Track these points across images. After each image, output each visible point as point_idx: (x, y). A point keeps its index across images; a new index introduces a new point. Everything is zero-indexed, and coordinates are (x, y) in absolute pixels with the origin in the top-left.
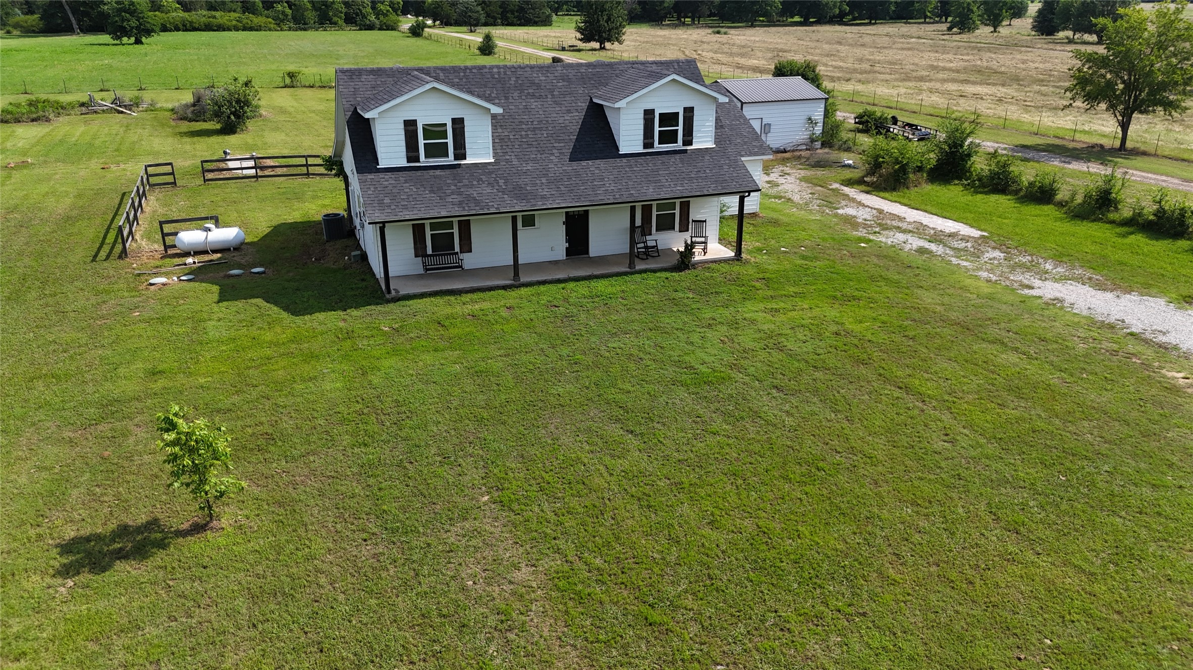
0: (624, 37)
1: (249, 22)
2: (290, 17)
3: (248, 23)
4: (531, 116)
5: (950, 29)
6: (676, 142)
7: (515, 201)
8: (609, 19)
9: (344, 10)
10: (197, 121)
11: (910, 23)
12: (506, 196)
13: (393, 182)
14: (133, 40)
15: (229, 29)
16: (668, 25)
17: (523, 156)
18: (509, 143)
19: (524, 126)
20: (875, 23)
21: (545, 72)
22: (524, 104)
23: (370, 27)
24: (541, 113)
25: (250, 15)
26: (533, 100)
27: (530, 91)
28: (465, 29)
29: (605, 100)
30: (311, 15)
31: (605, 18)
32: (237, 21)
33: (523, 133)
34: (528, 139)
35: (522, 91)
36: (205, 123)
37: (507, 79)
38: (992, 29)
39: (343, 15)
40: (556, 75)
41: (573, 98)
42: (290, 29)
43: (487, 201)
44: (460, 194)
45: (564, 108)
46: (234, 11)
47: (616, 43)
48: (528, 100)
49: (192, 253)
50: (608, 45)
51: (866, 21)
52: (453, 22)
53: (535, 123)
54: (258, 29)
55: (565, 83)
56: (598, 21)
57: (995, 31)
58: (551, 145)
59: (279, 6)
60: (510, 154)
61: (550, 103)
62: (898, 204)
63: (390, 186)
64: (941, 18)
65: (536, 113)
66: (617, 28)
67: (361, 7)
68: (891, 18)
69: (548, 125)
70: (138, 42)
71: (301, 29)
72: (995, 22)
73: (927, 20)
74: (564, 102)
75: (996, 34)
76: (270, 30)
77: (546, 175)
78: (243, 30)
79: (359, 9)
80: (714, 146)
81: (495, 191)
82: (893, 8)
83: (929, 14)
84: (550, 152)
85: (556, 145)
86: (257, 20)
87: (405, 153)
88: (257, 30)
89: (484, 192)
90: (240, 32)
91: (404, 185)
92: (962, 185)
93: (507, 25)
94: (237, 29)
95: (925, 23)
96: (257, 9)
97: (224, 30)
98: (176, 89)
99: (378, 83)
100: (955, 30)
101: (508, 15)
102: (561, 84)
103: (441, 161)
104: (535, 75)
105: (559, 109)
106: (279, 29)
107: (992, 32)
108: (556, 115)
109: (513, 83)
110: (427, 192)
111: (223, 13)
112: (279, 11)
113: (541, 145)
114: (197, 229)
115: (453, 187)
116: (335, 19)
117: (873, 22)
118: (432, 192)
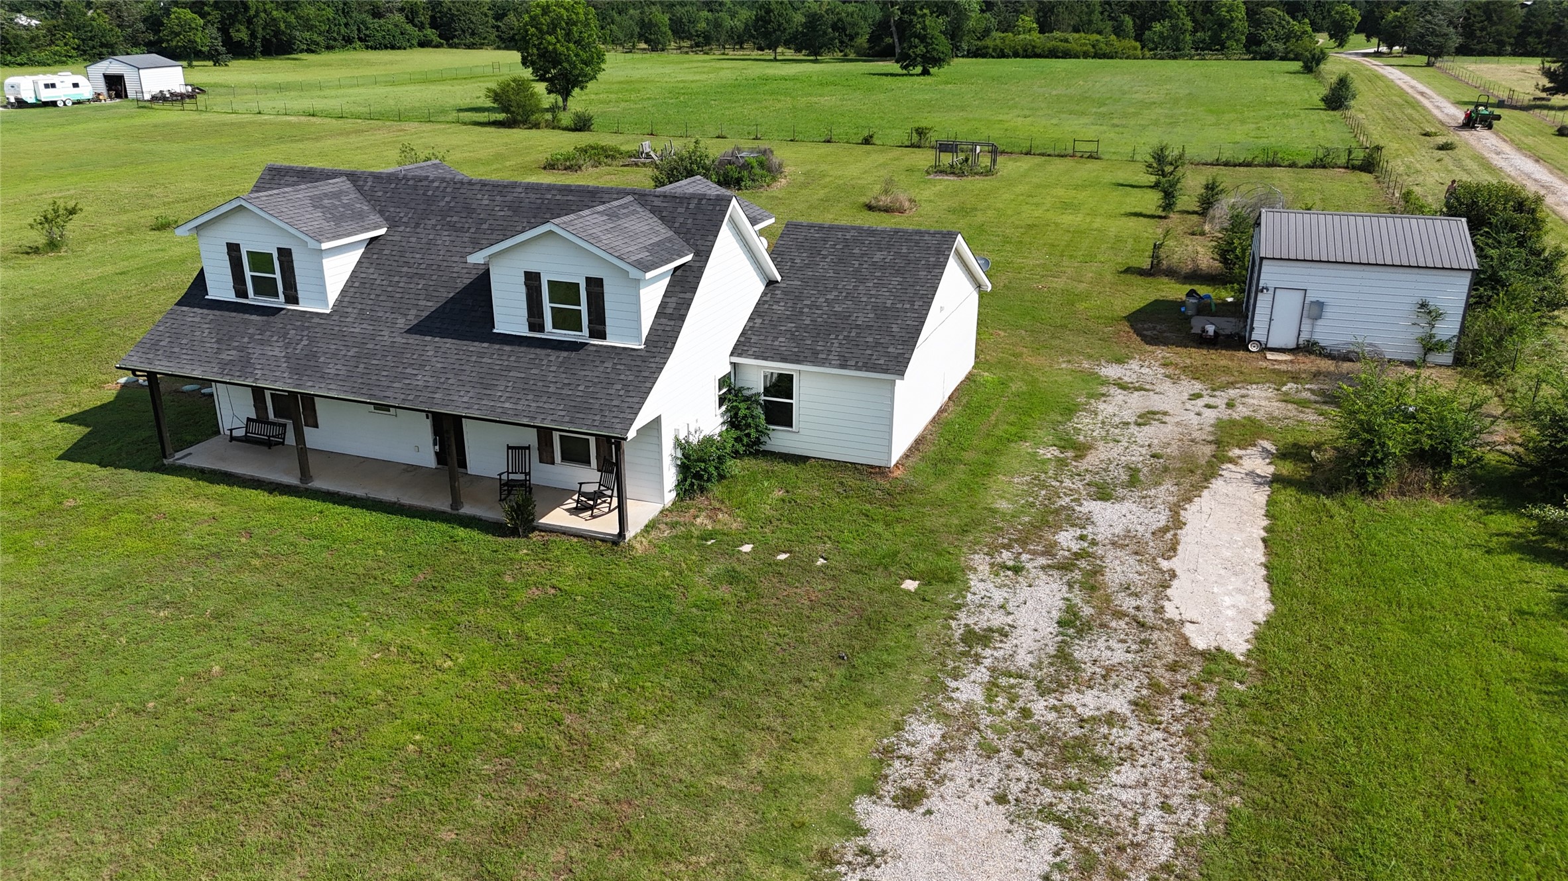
1: (1107, 47)
3: (1104, 49)
6: (580, 330)
7: (286, 375)
14: (919, 69)
15: (1077, 56)
18: (367, 290)
25: (1112, 37)
32: (1093, 45)
33: (396, 279)
43: (259, 366)
46: (1098, 32)
58: (416, 302)
60: (356, 305)
63: (189, 324)
69: (436, 272)
70: (925, 72)
77: (362, 345)
80: (639, 347)
84: (406, 311)
85: (422, 303)
86: (1118, 44)
87: (232, 284)
91: (203, 326)
103: (271, 302)
111: (1080, 36)
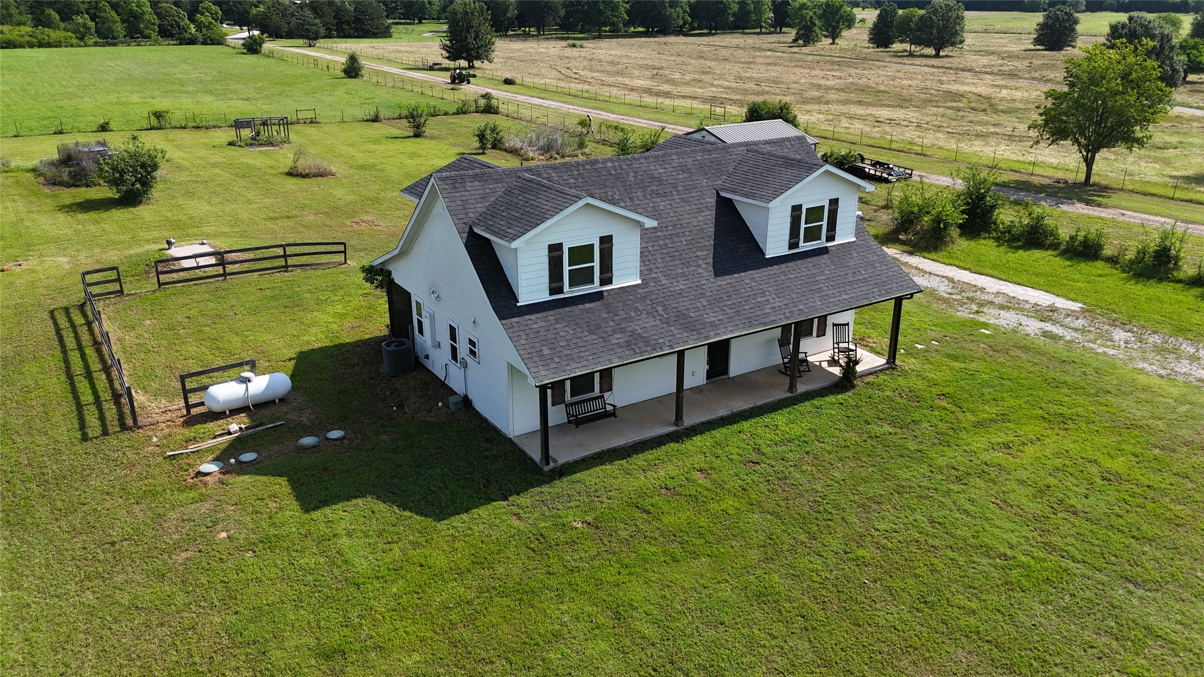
0: (494, 54)
1: (46, 38)
2: (93, 30)
3: (44, 39)
4: (664, 220)
5: (795, 41)
6: (820, 239)
7: (685, 334)
8: (477, 36)
9: (157, 22)
10: (78, 186)
11: (747, 34)
12: (672, 328)
13: (543, 324)
15: (21, 46)
16: (512, 36)
17: (669, 272)
18: (651, 257)
19: (659, 234)
20: (715, 34)
21: (661, 163)
22: (651, 205)
23: (192, 41)
24: (672, 214)
25: (46, 29)
26: (659, 200)
27: (654, 188)
28: (300, 42)
29: (734, 192)
30: (119, 28)
31: (473, 34)
32: (30, 36)
33: (661, 242)
34: (669, 250)
35: (644, 189)
36: (89, 189)
37: (625, 175)
38: (831, 41)
39: (156, 27)
40: (674, 165)
41: (699, 193)
42: (96, 44)
43: (656, 337)
44: (623, 330)
45: (693, 207)
46: (24, 24)
47: (486, 61)
48: (655, 200)
49: (228, 413)
50: (477, 63)
51: (705, 31)
52: (284, 34)
53: (670, 228)
54: (58, 44)
55: (686, 175)
56: (466, 38)
57: (833, 43)
58: (694, 255)
59: (79, 17)
60: (655, 270)
61: (678, 201)
62: (954, 268)
63: (542, 329)
64: (776, 28)
65: (667, 215)
66: (486, 46)
67: (176, 19)
68: (730, 29)
69: (684, 230)
71: (110, 45)
72: (834, 35)
73: (763, 30)
74: (692, 199)
75: (834, 46)
76: (72, 46)
77: (703, 295)
78: (39, 47)
79: (175, 21)
80: (854, 239)
81: (658, 322)
82: (732, 19)
83: (764, 25)
84: (695, 264)
85: (699, 254)
86: (54, 35)
87: (548, 284)
88: (56, 46)
89: (648, 325)
90: (36, 49)
91: (557, 326)
92: (993, 238)
93: (344, 37)
94: (32, 46)
95: (760, 33)
96: (53, 23)
97: (15, 47)
98: (15, 136)
99: (488, 191)
100: (801, 42)
101: (344, 26)
102: (681, 177)
103: (587, 289)
104: (653, 168)
105: (688, 208)
106: (82, 44)
107: (831, 44)
108: (687, 216)
109: (632, 179)
110: (586, 333)
111: (11, 28)
112: (79, 24)
113: (685, 256)
114: (231, 381)
115: (612, 323)
116: (147, 32)
117: (713, 32)
118: (591, 332)
